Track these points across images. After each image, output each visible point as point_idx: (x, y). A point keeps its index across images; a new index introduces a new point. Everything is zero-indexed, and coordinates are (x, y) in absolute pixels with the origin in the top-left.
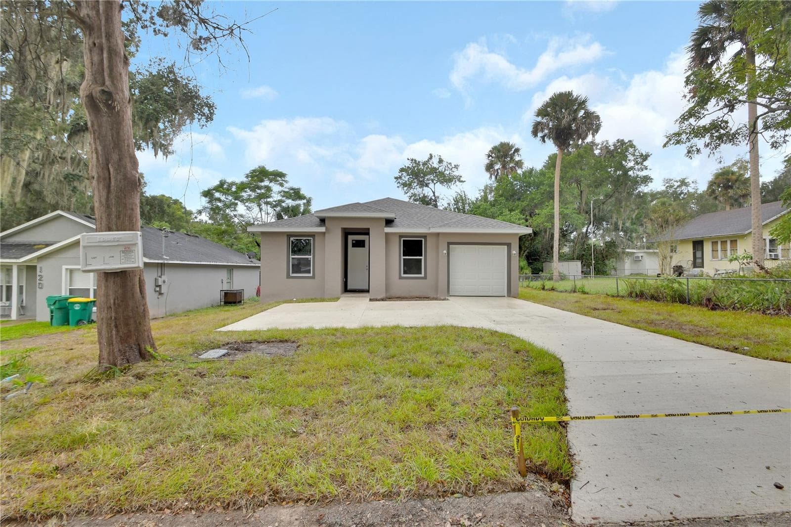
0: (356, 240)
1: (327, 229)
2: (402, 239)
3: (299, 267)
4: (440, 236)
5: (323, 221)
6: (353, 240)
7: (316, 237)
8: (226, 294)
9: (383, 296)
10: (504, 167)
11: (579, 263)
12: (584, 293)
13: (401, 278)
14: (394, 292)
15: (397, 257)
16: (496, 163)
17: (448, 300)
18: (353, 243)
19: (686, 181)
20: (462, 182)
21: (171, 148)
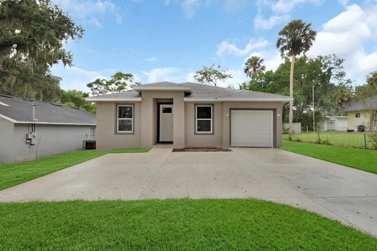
0: (165, 108)
1: (142, 99)
2: (197, 106)
3: (124, 127)
4: (224, 104)
5: (140, 93)
6: (163, 108)
7: (136, 105)
8: (87, 143)
9: (183, 147)
10: (255, 70)
11: (300, 124)
12: (329, 144)
13: (195, 134)
14: (191, 144)
15: (193, 119)
16: (250, 68)
17: (230, 150)
18: (163, 110)
19: (350, 80)
20: (232, 78)
21: (72, 63)
